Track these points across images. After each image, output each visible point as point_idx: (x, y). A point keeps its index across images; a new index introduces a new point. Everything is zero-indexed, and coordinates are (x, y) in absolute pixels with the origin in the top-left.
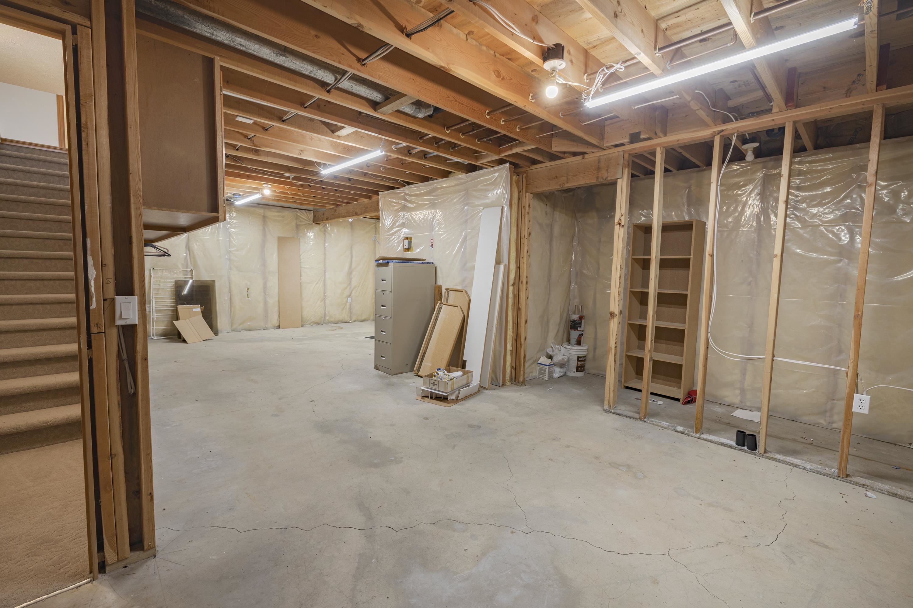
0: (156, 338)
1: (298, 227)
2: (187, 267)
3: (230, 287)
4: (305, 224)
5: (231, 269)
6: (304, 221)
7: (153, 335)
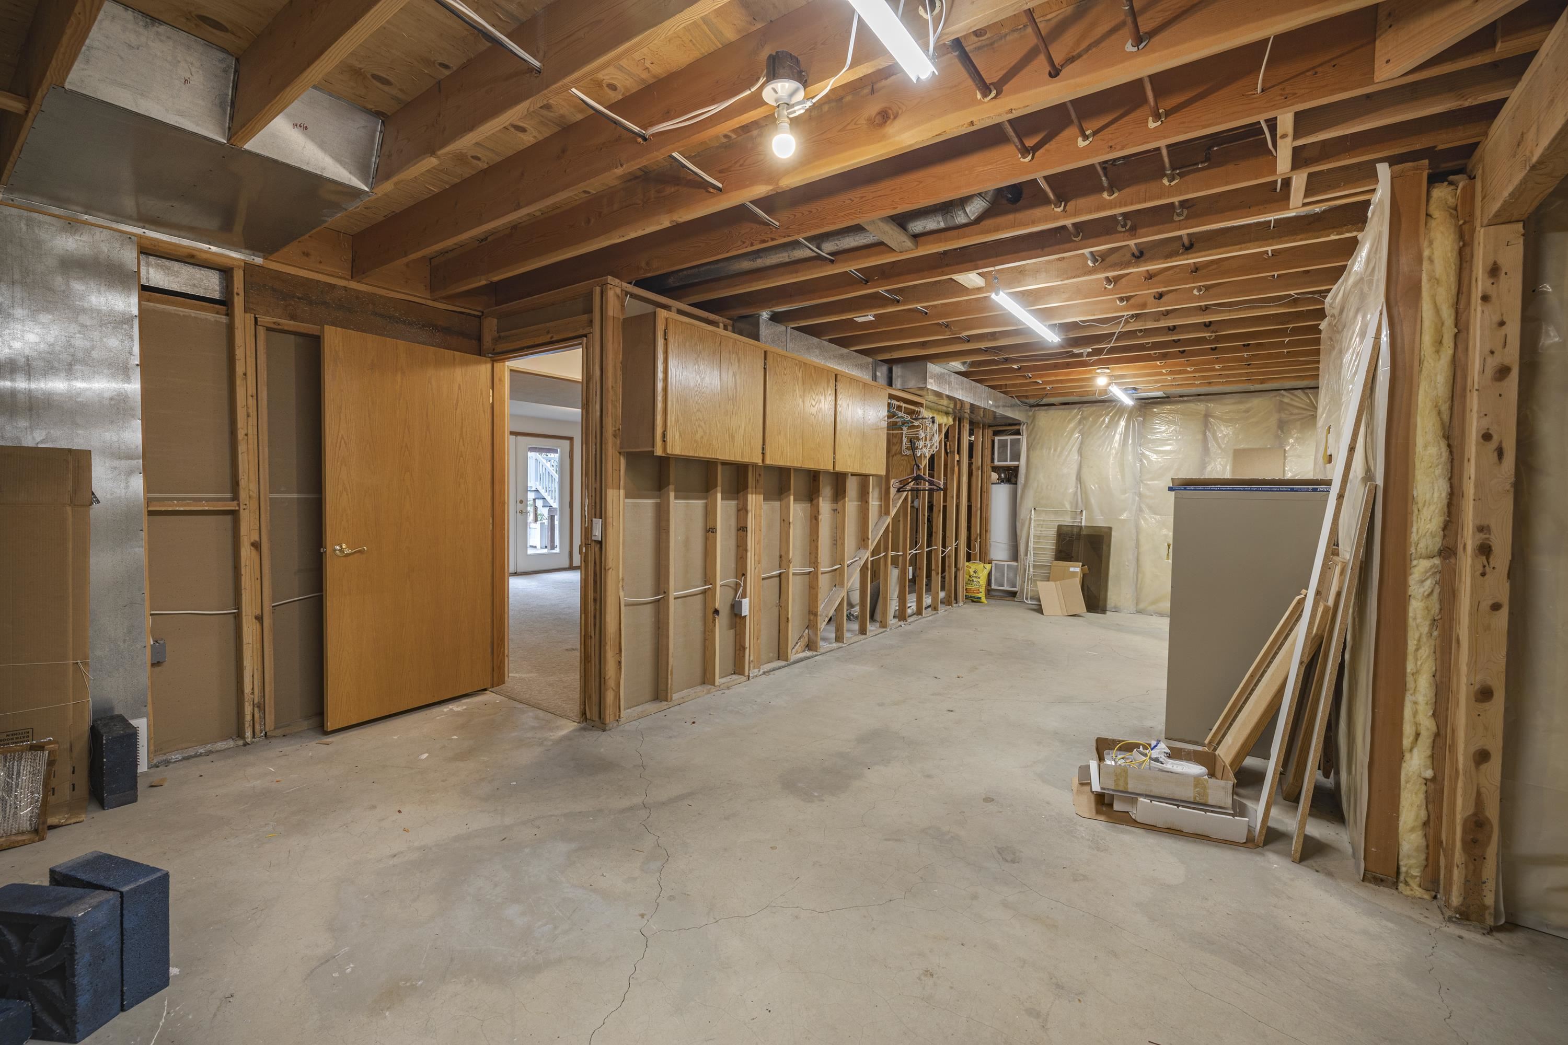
0: (1030, 602)
1: (1282, 425)
2: (1077, 507)
3: (1138, 541)
4: (1302, 419)
5: (1141, 510)
6: (1296, 411)
7: (1027, 599)
